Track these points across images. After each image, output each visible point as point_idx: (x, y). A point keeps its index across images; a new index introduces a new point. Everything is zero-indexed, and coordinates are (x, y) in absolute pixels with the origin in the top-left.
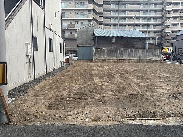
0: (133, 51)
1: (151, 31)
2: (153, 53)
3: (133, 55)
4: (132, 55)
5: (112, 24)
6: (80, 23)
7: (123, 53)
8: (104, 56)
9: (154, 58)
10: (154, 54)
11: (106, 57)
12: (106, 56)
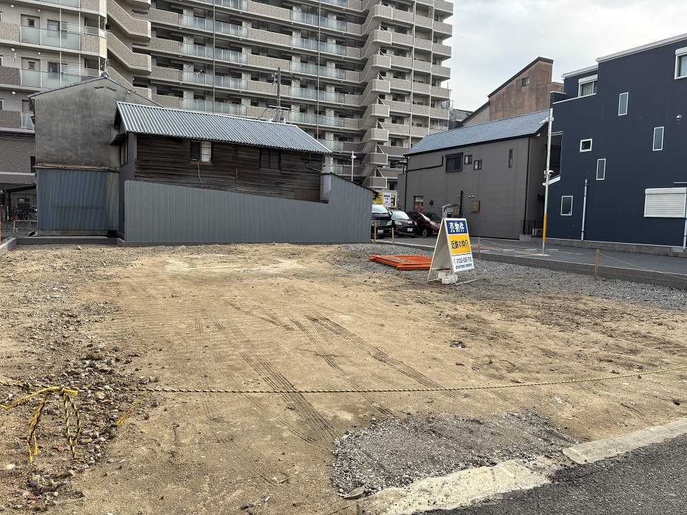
1: (330, 130)
5: (189, 88)
6: (44, 66)
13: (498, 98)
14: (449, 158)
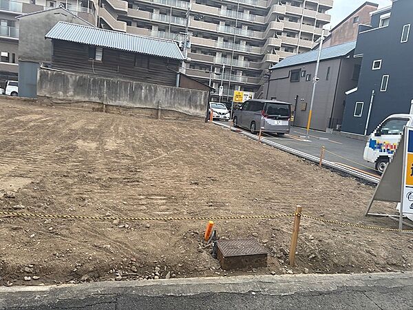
0: (142, 89)
2: (190, 100)
3: (143, 98)
4: (140, 98)
7: (116, 90)
8: (65, 92)
9: (192, 111)
10: (191, 102)
11: (71, 96)
12: (71, 93)
13: (337, 32)
14: (293, 73)
